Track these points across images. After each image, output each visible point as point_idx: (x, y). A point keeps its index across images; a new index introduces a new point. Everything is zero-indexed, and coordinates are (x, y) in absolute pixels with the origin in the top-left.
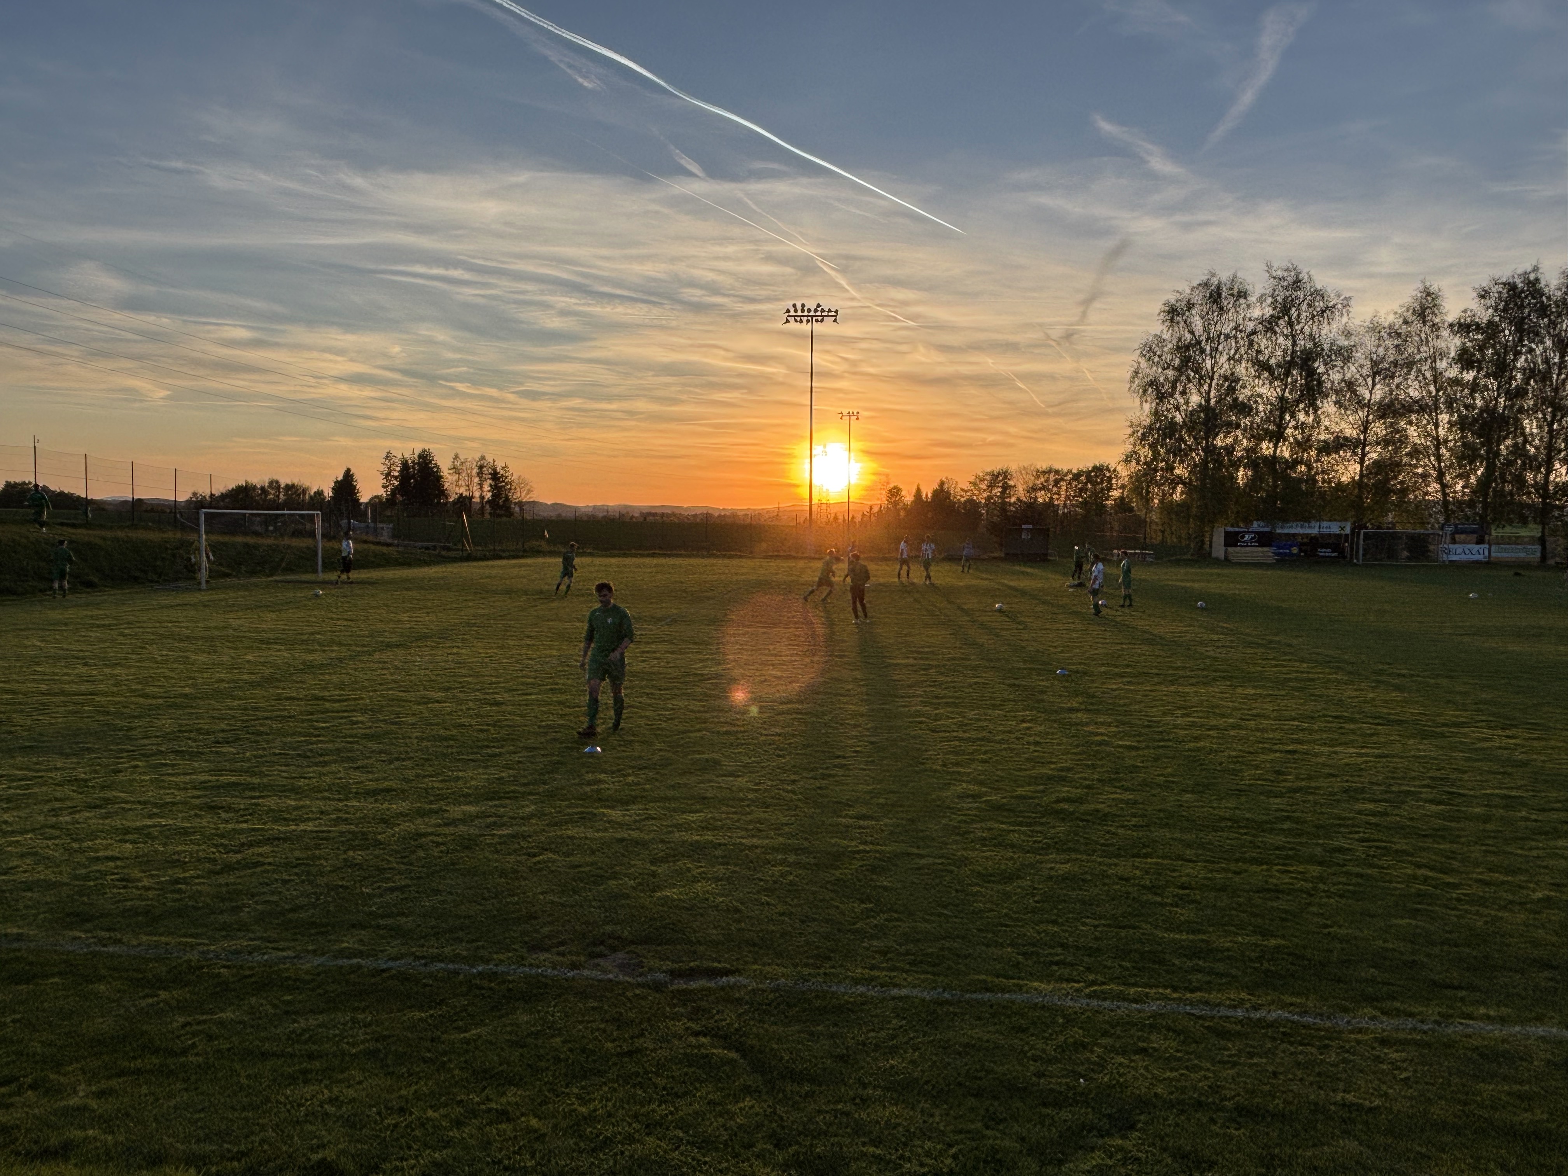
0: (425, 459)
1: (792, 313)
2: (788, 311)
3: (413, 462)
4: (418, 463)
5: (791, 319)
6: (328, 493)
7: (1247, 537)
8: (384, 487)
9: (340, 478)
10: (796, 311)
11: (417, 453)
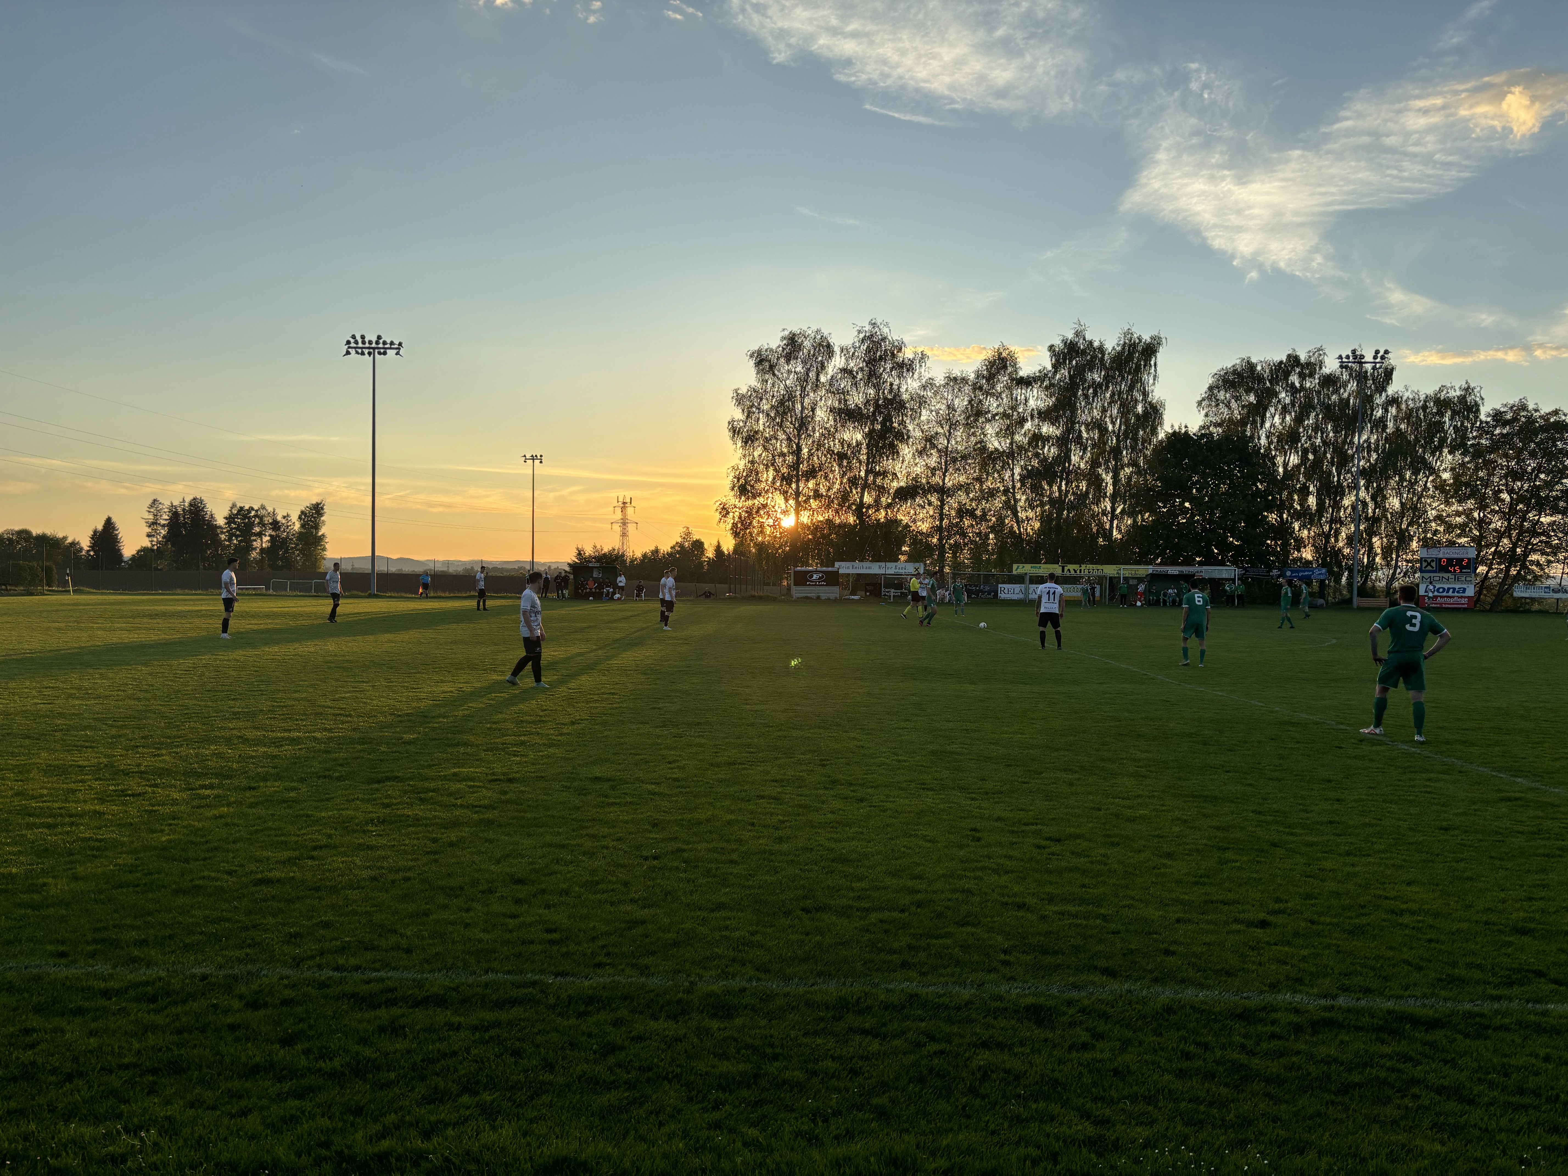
0: (196, 509)
1: (353, 345)
2: (348, 342)
3: (184, 510)
4: (190, 511)
5: (353, 351)
6: (85, 543)
7: (815, 577)
8: (149, 536)
9: (100, 527)
10: (356, 342)
11: (188, 499)
